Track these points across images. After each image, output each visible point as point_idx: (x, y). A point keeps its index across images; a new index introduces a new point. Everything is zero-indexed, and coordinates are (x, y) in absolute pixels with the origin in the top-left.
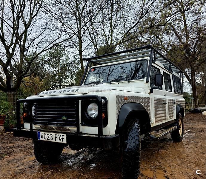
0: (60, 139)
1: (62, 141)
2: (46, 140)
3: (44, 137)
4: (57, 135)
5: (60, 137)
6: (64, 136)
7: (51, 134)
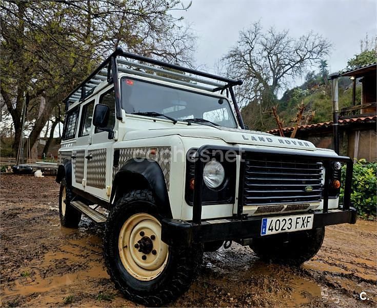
0: (303, 224)
1: (305, 226)
2: (280, 231)
3: (274, 228)
4: (300, 218)
5: (303, 221)
6: (310, 217)
7: (290, 219)
